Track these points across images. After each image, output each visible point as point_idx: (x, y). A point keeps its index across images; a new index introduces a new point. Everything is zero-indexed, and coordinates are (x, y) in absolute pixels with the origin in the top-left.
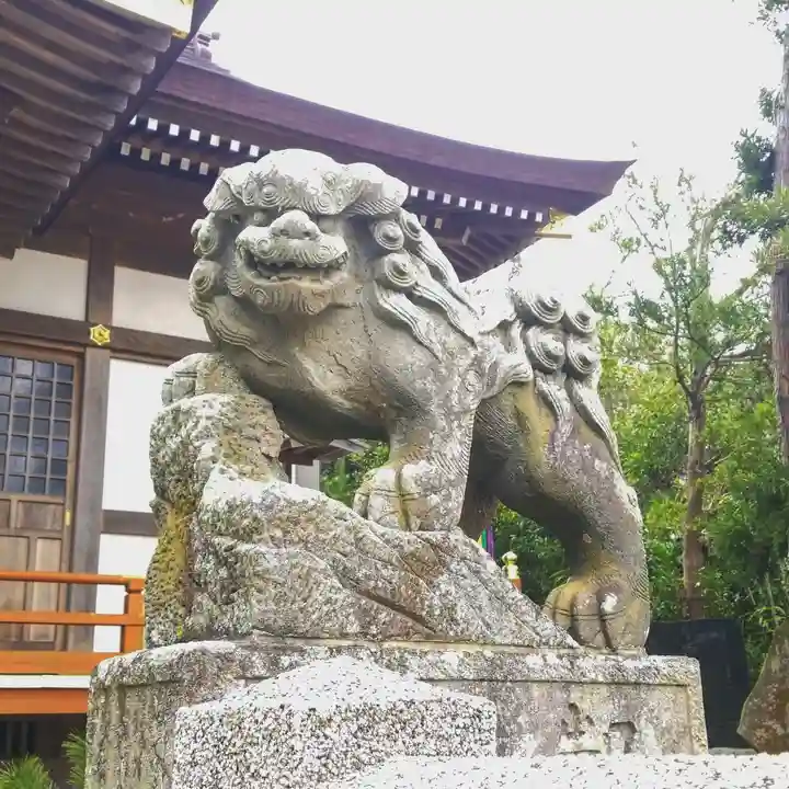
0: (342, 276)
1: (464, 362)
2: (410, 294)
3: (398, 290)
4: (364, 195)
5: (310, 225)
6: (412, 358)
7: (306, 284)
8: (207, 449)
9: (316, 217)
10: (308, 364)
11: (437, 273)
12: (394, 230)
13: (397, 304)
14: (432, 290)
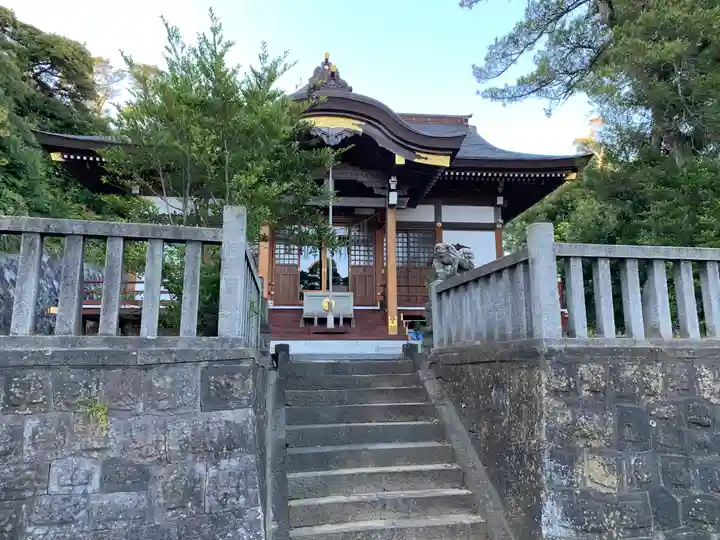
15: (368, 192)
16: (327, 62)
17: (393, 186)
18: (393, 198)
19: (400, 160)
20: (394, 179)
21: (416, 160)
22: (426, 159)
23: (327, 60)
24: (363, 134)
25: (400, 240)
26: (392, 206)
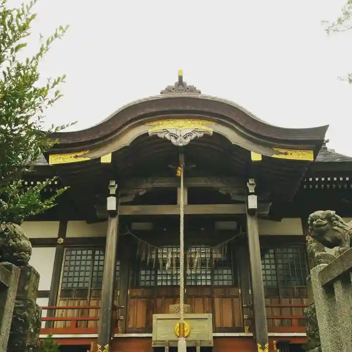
0: (328, 225)
1: (347, 234)
2: (338, 226)
3: (336, 226)
4: (329, 214)
5: (321, 220)
6: (339, 234)
7: (322, 228)
8: (314, 250)
9: (322, 219)
10: (326, 238)
11: (342, 223)
12: (333, 218)
13: (336, 228)
14: (341, 225)
15: (225, 199)
16: (181, 82)
17: (252, 189)
18: (253, 202)
19: (256, 157)
20: (251, 181)
21: (275, 156)
22: (286, 154)
23: (181, 78)
24: (214, 133)
25: (267, 261)
26: (252, 212)
